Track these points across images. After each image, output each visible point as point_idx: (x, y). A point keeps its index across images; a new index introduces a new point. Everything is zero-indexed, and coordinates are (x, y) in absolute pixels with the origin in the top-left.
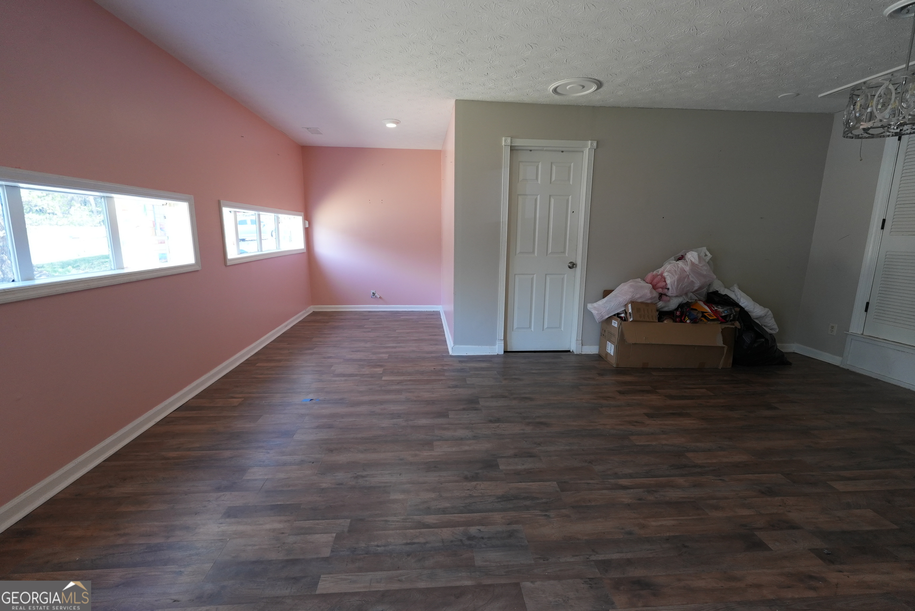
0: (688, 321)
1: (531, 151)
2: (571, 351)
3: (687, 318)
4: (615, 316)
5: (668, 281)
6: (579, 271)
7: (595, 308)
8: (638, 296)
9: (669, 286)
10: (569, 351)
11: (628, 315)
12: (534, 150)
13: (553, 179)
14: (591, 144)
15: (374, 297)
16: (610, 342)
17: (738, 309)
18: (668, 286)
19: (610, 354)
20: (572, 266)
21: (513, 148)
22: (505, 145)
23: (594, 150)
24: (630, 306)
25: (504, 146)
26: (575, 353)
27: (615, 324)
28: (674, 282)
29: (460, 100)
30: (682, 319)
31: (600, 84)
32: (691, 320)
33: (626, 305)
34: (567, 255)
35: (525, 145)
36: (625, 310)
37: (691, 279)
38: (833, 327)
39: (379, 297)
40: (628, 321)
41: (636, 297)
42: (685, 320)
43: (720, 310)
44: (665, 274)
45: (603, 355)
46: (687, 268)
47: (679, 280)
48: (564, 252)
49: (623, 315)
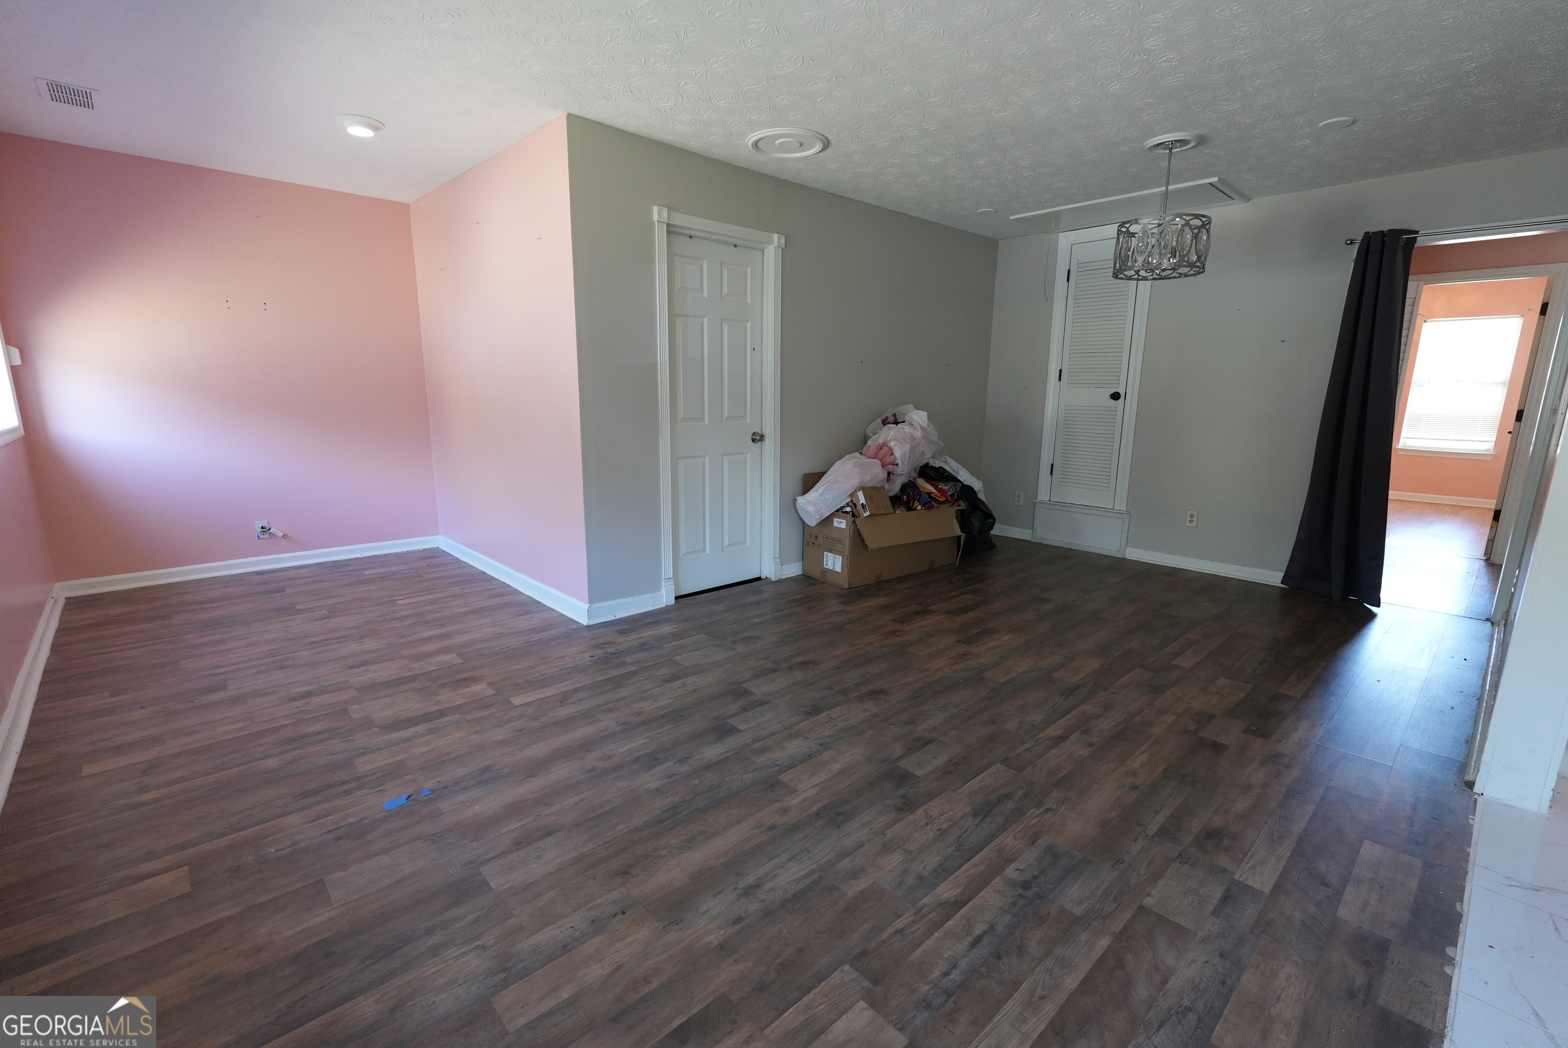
0: (919, 508)
1: (691, 237)
2: (763, 577)
3: (916, 503)
4: (838, 512)
5: (898, 453)
6: (770, 446)
7: (810, 503)
8: (868, 478)
9: (899, 461)
10: (759, 579)
11: (859, 508)
12: (699, 237)
13: (725, 291)
14: (779, 239)
15: (267, 536)
16: (830, 552)
17: (960, 484)
18: (896, 461)
19: (833, 571)
20: (758, 438)
21: (672, 229)
22: (658, 222)
23: (781, 249)
24: (860, 495)
25: (656, 222)
26: (773, 580)
27: (841, 523)
28: (906, 454)
29: (576, 116)
30: (911, 505)
31: (826, 144)
32: (923, 506)
33: (853, 495)
34: (748, 421)
35: (687, 225)
36: (852, 501)
37: (922, 449)
38: (1019, 496)
39: (281, 534)
40: (861, 517)
41: (866, 479)
42: (915, 506)
43: (946, 488)
44: (892, 444)
45: (817, 574)
46: (918, 434)
47: (912, 450)
48: (744, 416)
49: (848, 509)
